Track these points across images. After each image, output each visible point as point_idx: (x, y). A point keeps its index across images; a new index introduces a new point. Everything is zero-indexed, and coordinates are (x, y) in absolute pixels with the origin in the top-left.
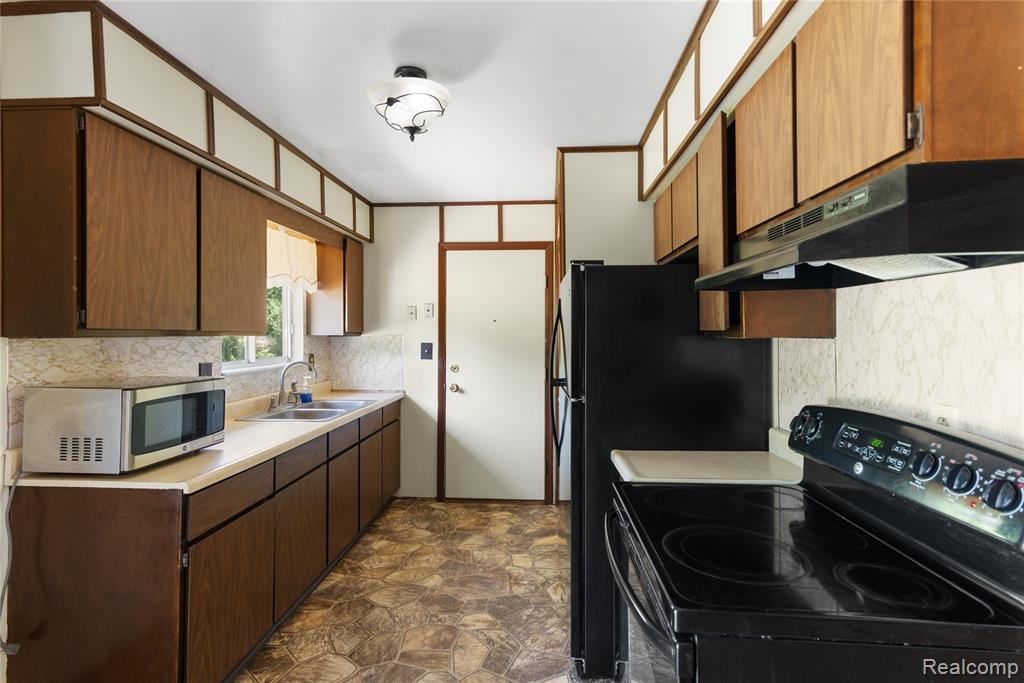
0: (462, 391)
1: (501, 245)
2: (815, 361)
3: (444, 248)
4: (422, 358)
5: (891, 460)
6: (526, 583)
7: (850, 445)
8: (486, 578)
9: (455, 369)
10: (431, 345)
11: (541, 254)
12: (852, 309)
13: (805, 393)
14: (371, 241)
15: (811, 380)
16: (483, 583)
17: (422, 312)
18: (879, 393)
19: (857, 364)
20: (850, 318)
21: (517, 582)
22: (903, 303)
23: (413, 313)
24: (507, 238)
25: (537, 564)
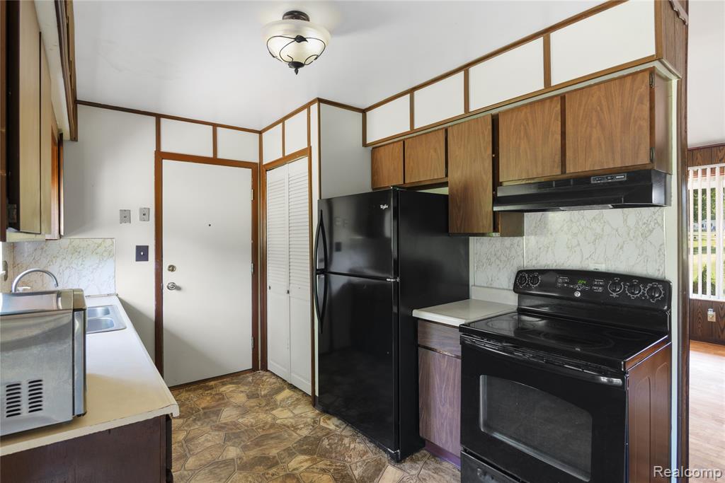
0: (178, 288)
1: (214, 161)
2: (507, 248)
3: (160, 156)
4: (137, 260)
5: (595, 288)
6: (302, 426)
7: (565, 285)
8: (271, 434)
9: (172, 268)
10: (147, 247)
11: (249, 172)
12: (536, 223)
13: (498, 265)
14: (74, 138)
15: (503, 258)
16: (273, 438)
17: (135, 216)
18: (555, 262)
19: (540, 249)
20: (535, 227)
21: (295, 428)
22: (571, 220)
23: (125, 216)
24: (220, 156)
25: (296, 412)
